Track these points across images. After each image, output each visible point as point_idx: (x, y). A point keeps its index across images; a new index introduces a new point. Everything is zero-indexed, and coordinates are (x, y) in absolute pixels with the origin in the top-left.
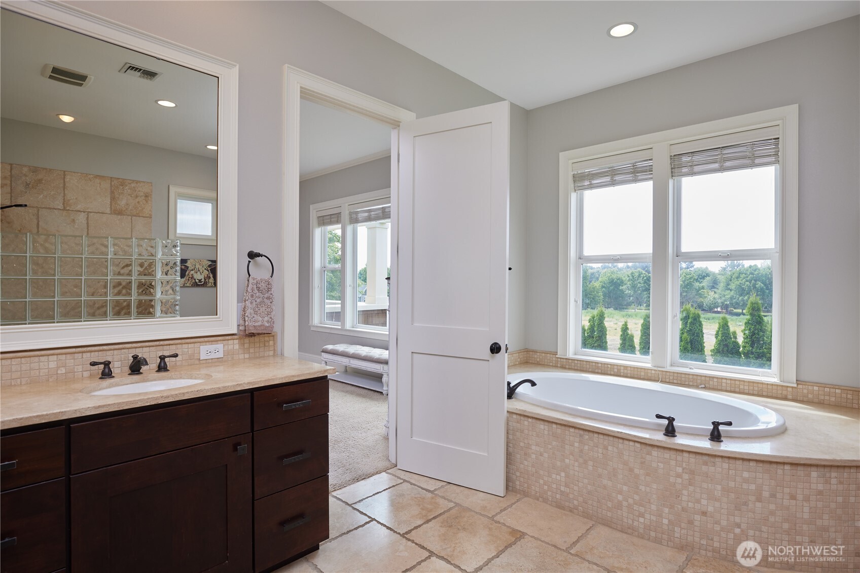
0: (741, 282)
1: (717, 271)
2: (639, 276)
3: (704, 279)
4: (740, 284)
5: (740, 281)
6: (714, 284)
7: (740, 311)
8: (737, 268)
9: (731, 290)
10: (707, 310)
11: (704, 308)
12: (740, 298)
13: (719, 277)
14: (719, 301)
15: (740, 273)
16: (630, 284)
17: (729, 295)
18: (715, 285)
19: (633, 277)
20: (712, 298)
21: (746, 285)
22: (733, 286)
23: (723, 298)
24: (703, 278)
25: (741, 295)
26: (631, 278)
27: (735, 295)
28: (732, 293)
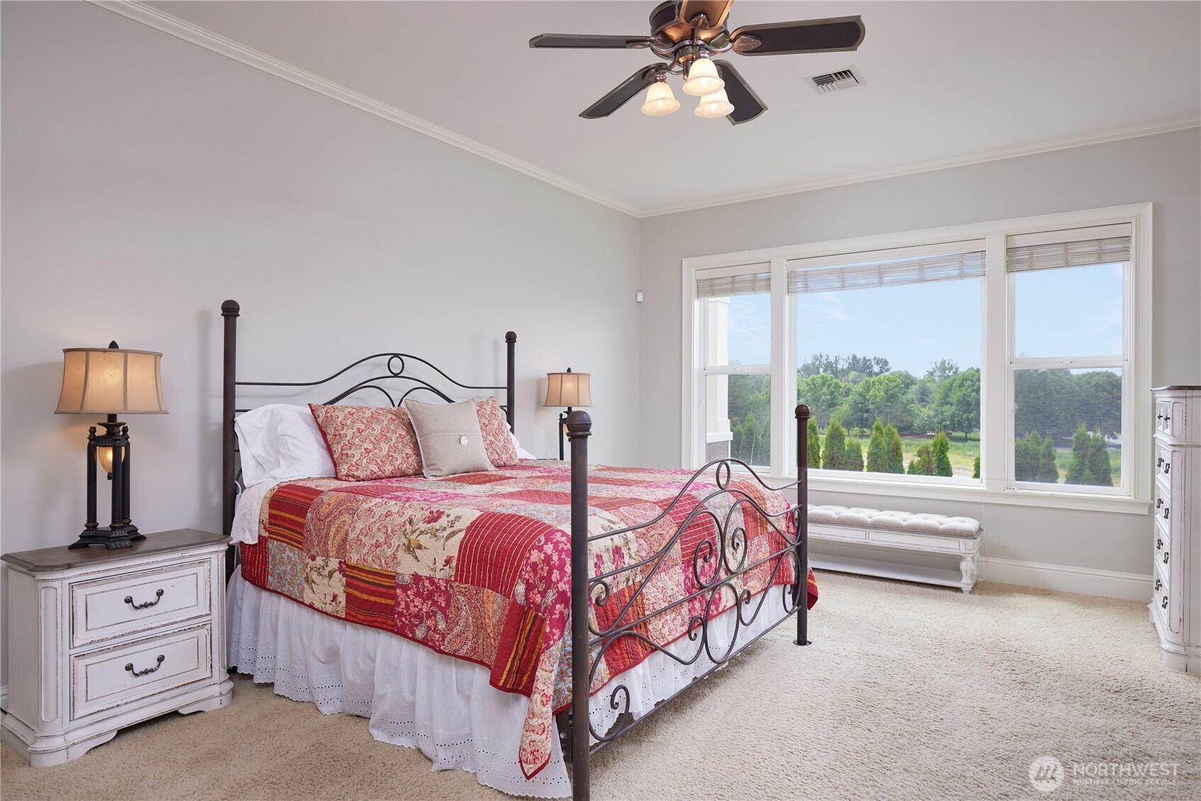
0: (965, 392)
1: (922, 377)
2: (823, 384)
3: (908, 388)
4: (964, 395)
5: (963, 392)
6: (924, 395)
7: (963, 435)
8: (949, 372)
9: (951, 404)
10: (919, 434)
11: (915, 431)
12: (965, 416)
13: (929, 384)
14: (936, 420)
15: (964, 380)
16: (810, 396)
17: (949, 410)
18: (924, 397)
19: (814, 385)
20: (925, 416)
21: (972, 397)
22: (954, 398)
23: (941, 417)
24: (907, 386)
25: (965, 412)
26: (812, 386)
27: (957, 412)
28: (953, 408)
